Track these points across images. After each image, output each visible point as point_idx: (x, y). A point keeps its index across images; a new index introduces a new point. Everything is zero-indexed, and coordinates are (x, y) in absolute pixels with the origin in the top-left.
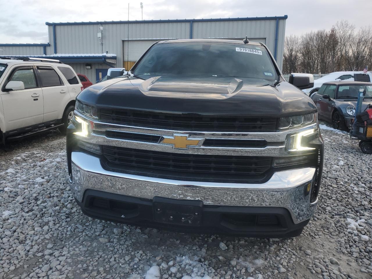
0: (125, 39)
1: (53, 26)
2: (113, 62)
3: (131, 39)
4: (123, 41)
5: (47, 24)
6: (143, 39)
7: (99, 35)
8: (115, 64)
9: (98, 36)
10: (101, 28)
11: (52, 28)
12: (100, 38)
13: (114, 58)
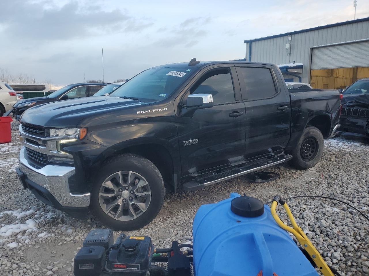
0: (314, 47)
1: (250, 43)
2: (298, 72)
3: (321, 46)
4: (312, 49)
5: (246, 42)
6: (334, 44)
7: (288, 46)
8: (301, 73)
9: (286, 47)
10: (290, 38)
11: (249, 44)
12: (288, 49)
13: (301, 67)
